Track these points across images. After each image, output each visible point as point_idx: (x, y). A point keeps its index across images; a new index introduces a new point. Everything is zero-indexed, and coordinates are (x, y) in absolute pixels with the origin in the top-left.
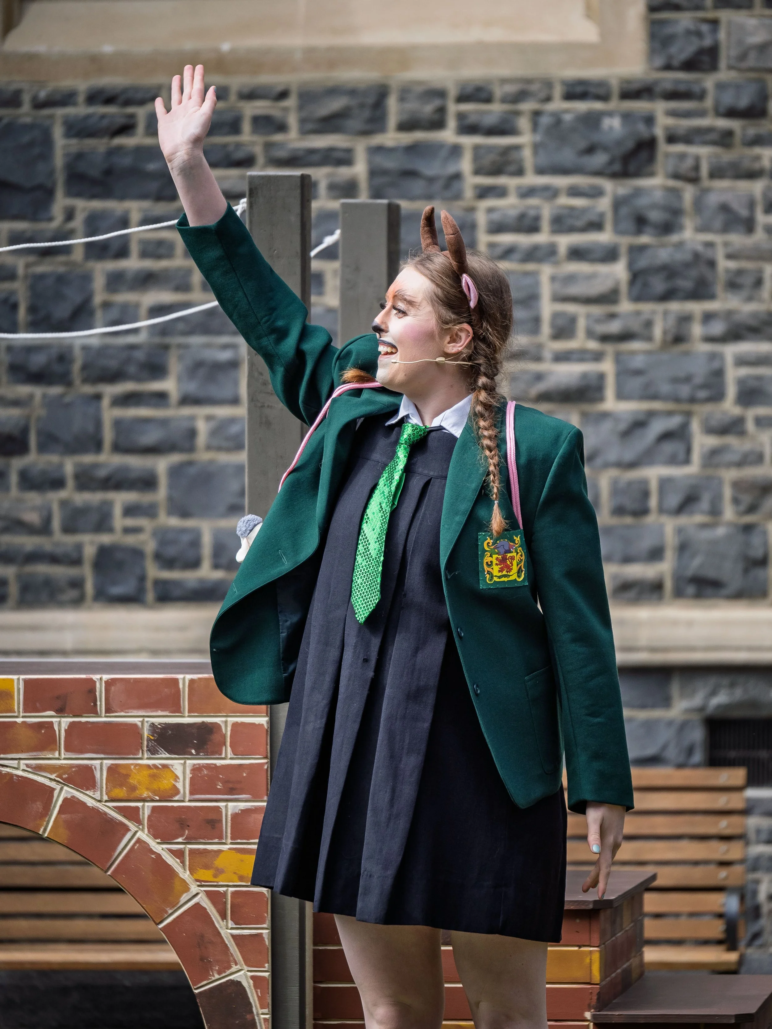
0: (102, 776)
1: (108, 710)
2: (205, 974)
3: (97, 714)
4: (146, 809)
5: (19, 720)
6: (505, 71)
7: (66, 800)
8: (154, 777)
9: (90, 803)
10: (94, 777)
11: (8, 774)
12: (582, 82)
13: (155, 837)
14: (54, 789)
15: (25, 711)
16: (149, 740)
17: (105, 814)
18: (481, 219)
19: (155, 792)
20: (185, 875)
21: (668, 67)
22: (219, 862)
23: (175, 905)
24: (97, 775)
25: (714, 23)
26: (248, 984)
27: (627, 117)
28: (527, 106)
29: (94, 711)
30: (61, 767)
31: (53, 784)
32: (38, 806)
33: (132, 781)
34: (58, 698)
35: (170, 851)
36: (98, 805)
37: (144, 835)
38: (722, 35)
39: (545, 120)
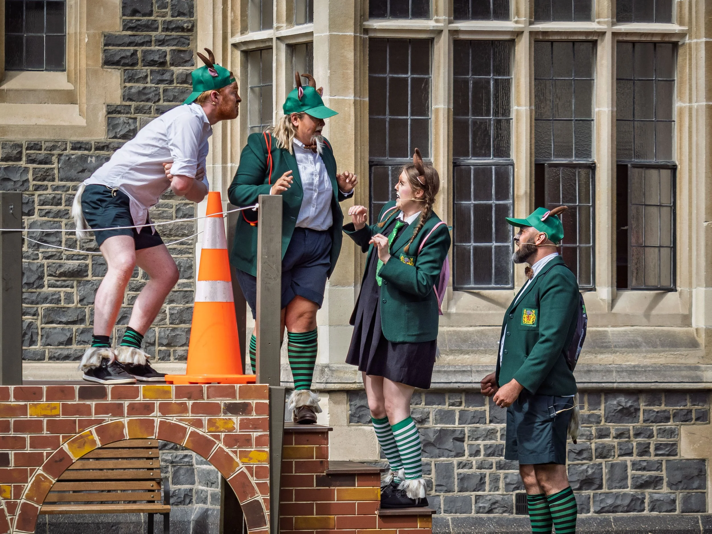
0: (205, 423)
1: (208, 398)
2: (245, 498)
3: (203, 399)
4: (222, 435)
5: (173, 402)
6: (47, 138)
7: (191, 432)
8: (225, 423)
9: (201, 433)
10: (202, 423)
11: (169, 422)
12: (78, 142)
13: (226, 446)
14: (187, 428)
15: (176, 398)
16: (223, 409)
17: (207, 437)
18: (36, 199)
19: (226, 429)
20: (237, 460)
21: (115, 137)
22: (250, 455)
23: (234, 472)
24: (204, 423)
25: (135, 119)
26: (262, 501)
27: (97, 157)
28: (56, 152)
29: (202, 398)
30: (189, 419)
31: (186, 426)
32: (181, 435)
33: (217, 425)
34: (188, 393)
35: (232, 451)
36: (204, 434)
37: (221, 445)
38: (138, 124)
39: (63, 158)
